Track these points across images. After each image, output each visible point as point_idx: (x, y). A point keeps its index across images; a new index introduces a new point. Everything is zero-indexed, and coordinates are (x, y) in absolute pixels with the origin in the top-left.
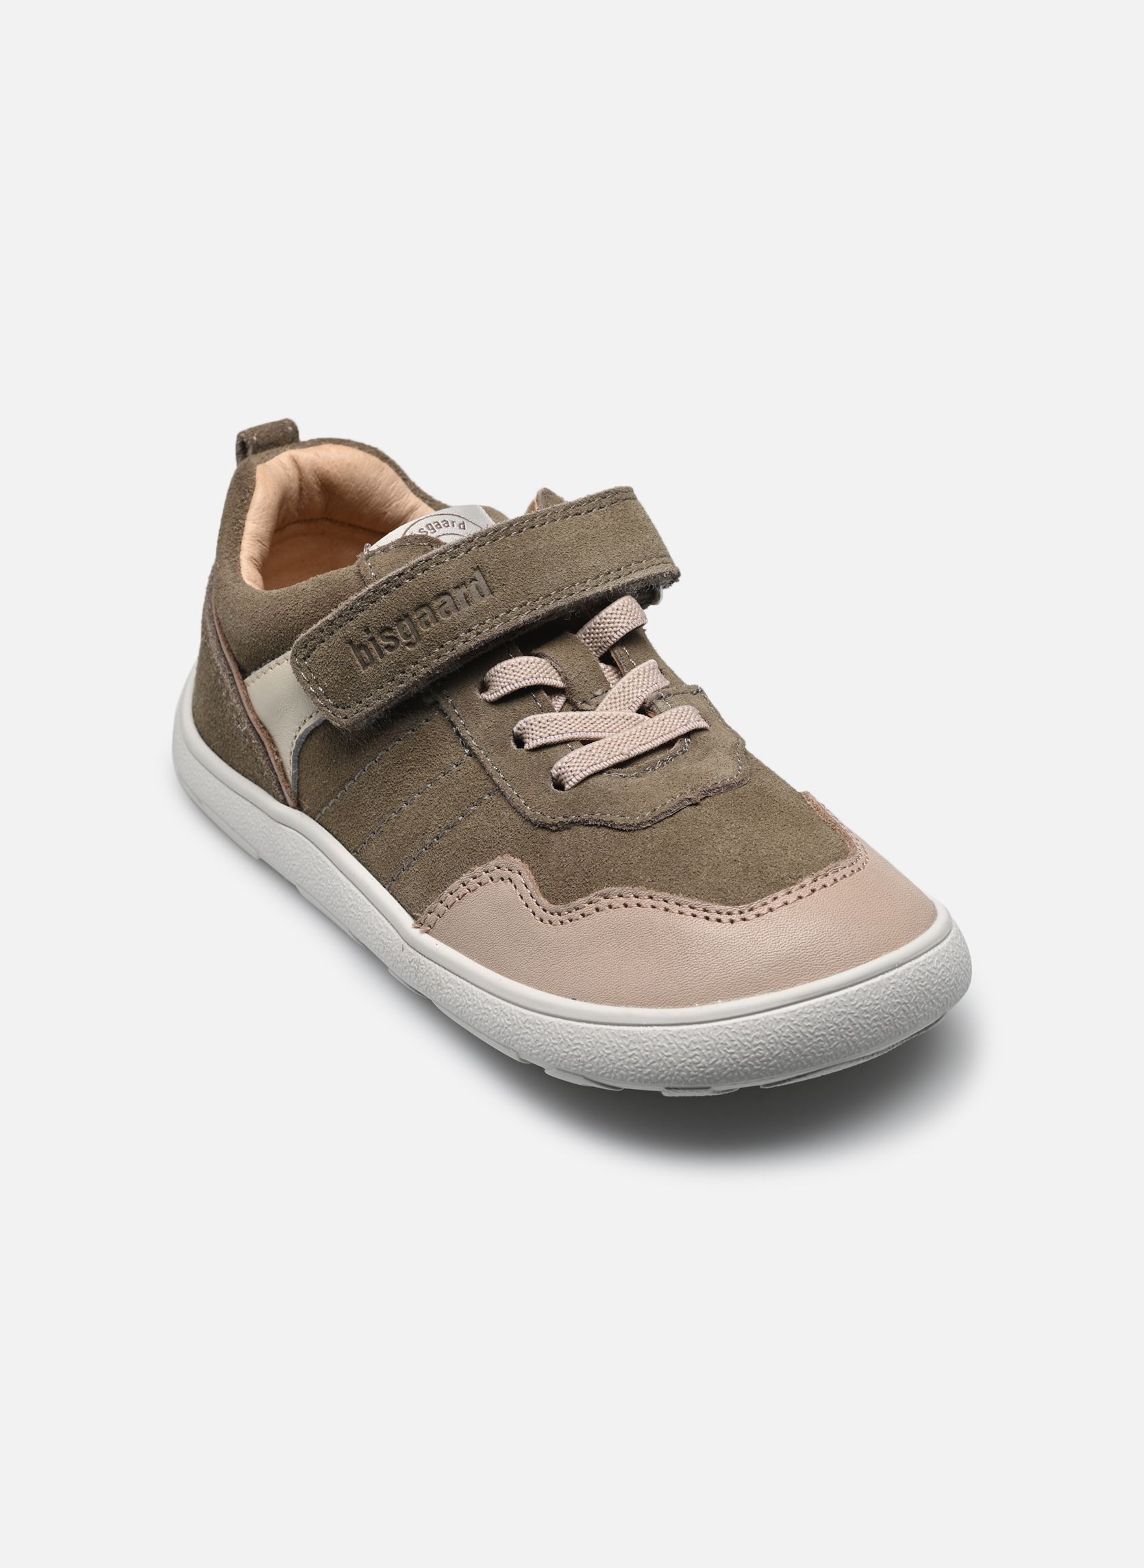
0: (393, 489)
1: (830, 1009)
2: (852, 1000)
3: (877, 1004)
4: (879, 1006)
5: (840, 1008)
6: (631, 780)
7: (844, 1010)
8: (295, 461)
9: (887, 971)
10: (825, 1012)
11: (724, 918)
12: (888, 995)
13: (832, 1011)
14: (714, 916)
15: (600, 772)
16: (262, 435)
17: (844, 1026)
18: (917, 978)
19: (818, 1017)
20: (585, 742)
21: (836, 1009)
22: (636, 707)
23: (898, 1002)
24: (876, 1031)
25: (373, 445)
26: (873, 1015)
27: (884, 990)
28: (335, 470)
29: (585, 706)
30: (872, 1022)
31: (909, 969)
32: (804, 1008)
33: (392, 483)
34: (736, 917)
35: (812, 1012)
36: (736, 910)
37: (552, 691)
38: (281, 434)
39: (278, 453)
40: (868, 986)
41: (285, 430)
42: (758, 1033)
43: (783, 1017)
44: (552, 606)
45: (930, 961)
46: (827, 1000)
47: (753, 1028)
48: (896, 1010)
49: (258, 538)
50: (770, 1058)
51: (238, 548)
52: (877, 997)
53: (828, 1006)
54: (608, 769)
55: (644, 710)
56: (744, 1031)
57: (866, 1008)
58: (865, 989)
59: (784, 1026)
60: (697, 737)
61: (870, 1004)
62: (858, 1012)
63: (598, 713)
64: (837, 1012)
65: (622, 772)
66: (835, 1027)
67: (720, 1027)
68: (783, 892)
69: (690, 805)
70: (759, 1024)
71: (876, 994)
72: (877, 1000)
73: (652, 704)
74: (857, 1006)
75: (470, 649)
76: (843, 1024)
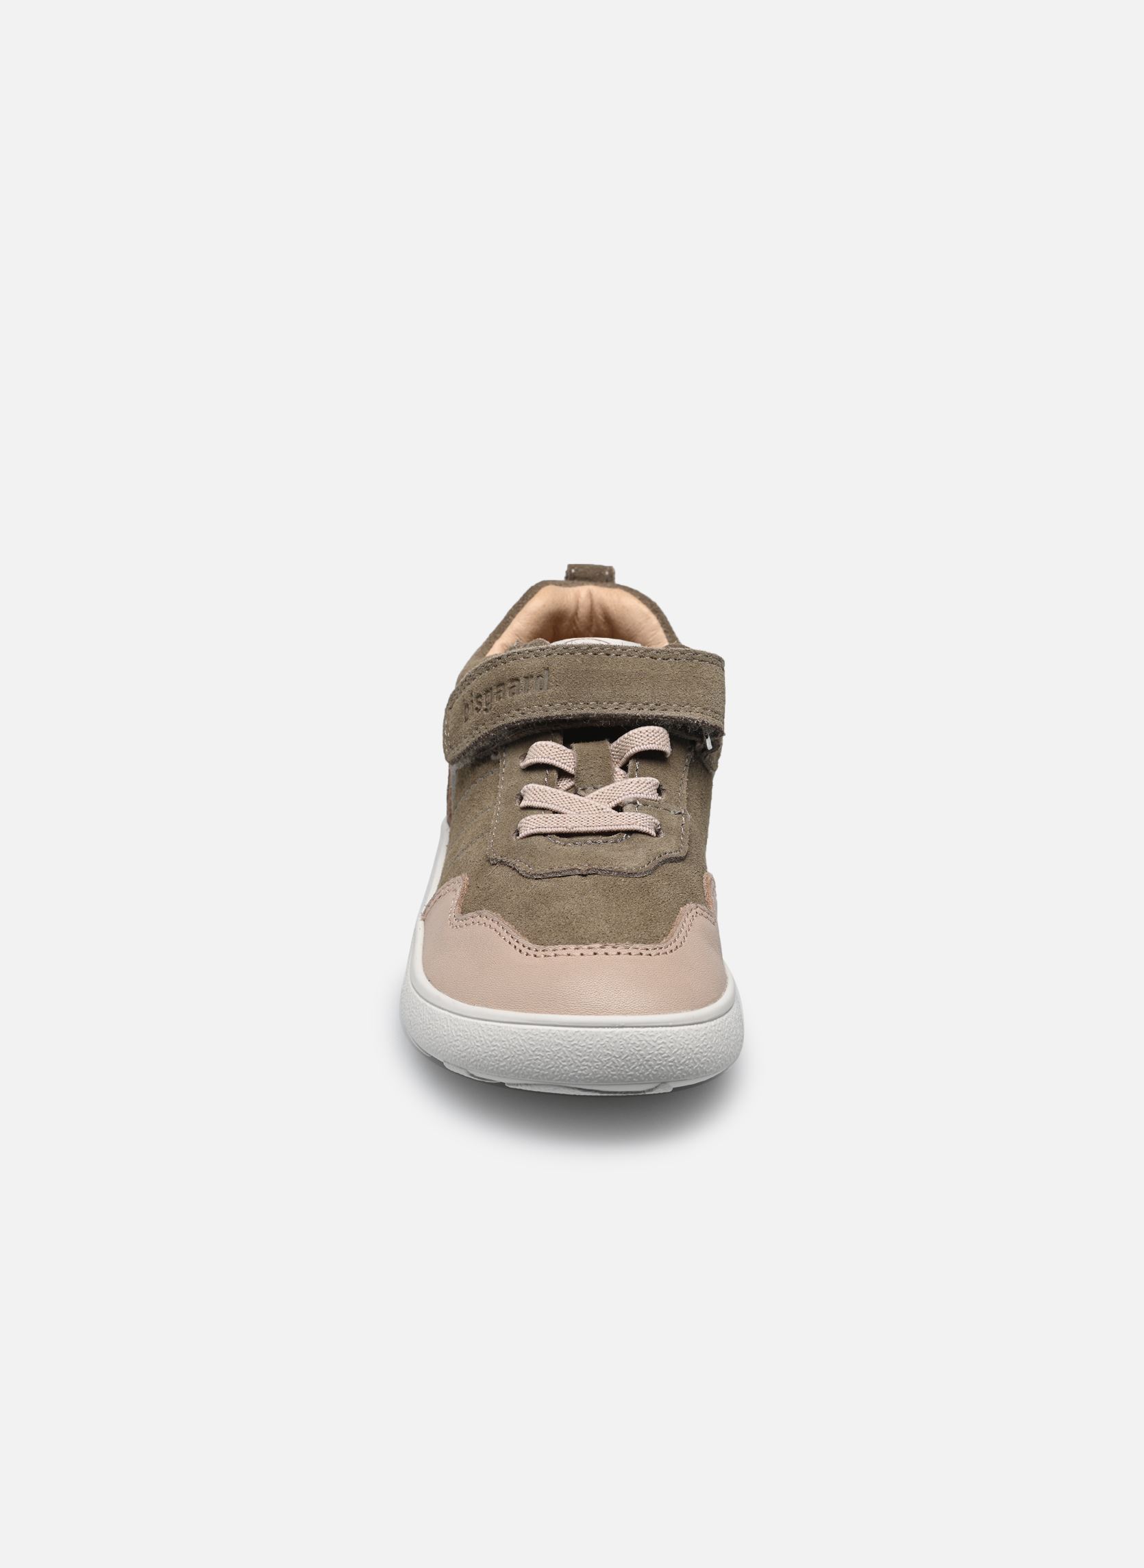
0: (652, 635)
1: (550, 1037)
2: (569, 1037)
3: (590, 1048)
4: (591, 1050)
5: (558, 1039)
6: (559, 844)
7: (561, 1042)
8: (590, 595)
9: (608, 1027)
10: (546, 1038)
11: (525, 950)
12: (602, 1045)
13: (551, 1039)
14: (519, 946)
15: (545, 835)
16: (581, 570)
17: (559, 1055)
18: (632, 1042)
19: (540, 1040)
20: (555, 812)
21: (555, 1039)
22: (613, 804)
23: (608, 1054)
24: (585, 1069)
25: (653, 599)
26: (584, 1056)
27: (599, 1039)
28: (613, 608)
29: (582, 793)
30: (583, 1061)
31: (627, 1032)
32: (532, 1030)
33: (653, 631)
34: (532, 952)
35: (537, 1034)
36: (534, 947)
37: (563, 774)
38: (598, 574)
39: (583, 585)
40: (586, 1031)
41: (603, 573)
42: (497, 1037)
43: (517, 1031)
44: (585, 711)
45: (651, 1034)
46: (550, 1030)
47: (496, 1033)
48: (606, 1059)
49: (517, 633)
50: (501, 1059)
51: (498, 635)
52: (592, 1042)
53: (550, 1035)
54: (551, 834)
55: (618, 808)
56: (489, 1032)
57: (580, 1048)
58: (583, 1033)
59: (514, 1038)
60: (635, 837)
61: (584, 1046)
62: (572, 1048)
63: (585, 799)
64: (555, 1042)
65: (559, 840)
66: (551, 1053)
67: (477, 1023)
68: (573, 947)
69: (579, 875)
70: (500, 1031)
71: (591, 1040)
72: (591, 1044)
73: (624, 805)
74: (572, 1043)
75: (513, 723)
76: (558, 1053)
